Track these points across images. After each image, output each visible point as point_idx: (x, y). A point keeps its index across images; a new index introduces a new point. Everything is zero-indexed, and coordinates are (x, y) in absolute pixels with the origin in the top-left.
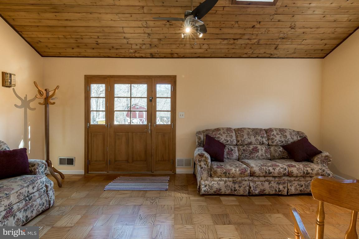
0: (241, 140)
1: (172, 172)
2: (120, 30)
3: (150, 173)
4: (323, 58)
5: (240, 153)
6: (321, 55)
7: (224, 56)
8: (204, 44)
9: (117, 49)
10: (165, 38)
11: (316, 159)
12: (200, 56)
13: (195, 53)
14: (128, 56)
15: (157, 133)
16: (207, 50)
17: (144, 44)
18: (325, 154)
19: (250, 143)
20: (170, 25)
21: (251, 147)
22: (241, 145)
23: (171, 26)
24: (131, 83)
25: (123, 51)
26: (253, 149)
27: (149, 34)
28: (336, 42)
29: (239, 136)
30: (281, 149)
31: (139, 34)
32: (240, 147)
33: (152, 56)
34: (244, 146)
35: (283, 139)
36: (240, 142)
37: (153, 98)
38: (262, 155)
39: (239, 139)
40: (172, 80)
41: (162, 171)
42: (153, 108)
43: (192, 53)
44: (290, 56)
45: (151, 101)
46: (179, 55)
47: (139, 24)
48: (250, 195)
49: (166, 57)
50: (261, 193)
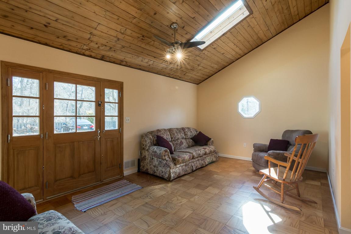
0: (174, 137)
1: (119, 176)
2: (94, 25)
3: (99, 183)
4: (198, 84)
5: (175, 146)
6: (197, 83)
7: (157, 73)
8: (151, 61)
9: (69, 40)
10: (129, 47)
11: (209, 143)
12: (142, 69)
13: (140, 66)
14: (75, 51)
15: (105, 139)
16: (150, 65)
17: (106, 46)
18: (212, 140)
19: (178, 139)
20: (142, 39)
21: (179, 141)
22: (173, 141)
23: (142, 41)
24: (77, 83)
25: (74, 44)
26: (180, 143)
27: (118, 39)
28: (207, 77)
29: (172, 134)
30: (191, 140)
31: (109, 36)
32: (174, 142)
33: (103, 58)
34: (175, 141)
35: (191, 134)
36: (173, 138)
37: (102, 102)
38: (185, 146)
39: (172, 136)
40: (119, 86)
41: (111, 178)
42: (102, 113)
43: (138, 65)
44: (187, 81)
45: (99, 105)
46: (127, 63)
47: (119, 28)
48: (193, 171)
49: (115, 62)
50: (196, 169)
